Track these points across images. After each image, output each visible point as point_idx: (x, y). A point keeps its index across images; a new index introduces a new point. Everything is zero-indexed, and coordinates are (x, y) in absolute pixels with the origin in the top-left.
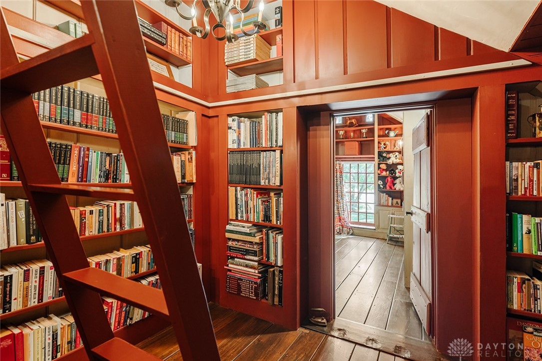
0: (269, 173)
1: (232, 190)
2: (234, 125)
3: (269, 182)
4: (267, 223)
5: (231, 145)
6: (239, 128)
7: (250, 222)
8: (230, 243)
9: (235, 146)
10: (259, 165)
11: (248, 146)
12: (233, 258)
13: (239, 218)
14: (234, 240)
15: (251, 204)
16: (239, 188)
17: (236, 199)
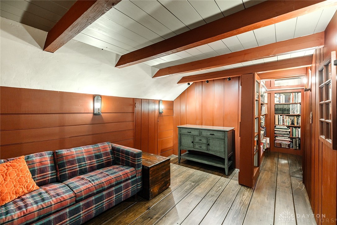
0: (294, 111)
1: (277, 116)
2: (278, 96)
3: (294, 113)
4: (293, 126)
5: (276, 102)
6: (280, 97)
7: (285, 125)
8: (276, 132)
9: (278, 103)
10: (289, 108)
11: (284, 102)
12: (277, 136)
13: (280, 124)
14: (277, 131)
15: (285, 120)
16: (279, 115)
17: (279, 119)
